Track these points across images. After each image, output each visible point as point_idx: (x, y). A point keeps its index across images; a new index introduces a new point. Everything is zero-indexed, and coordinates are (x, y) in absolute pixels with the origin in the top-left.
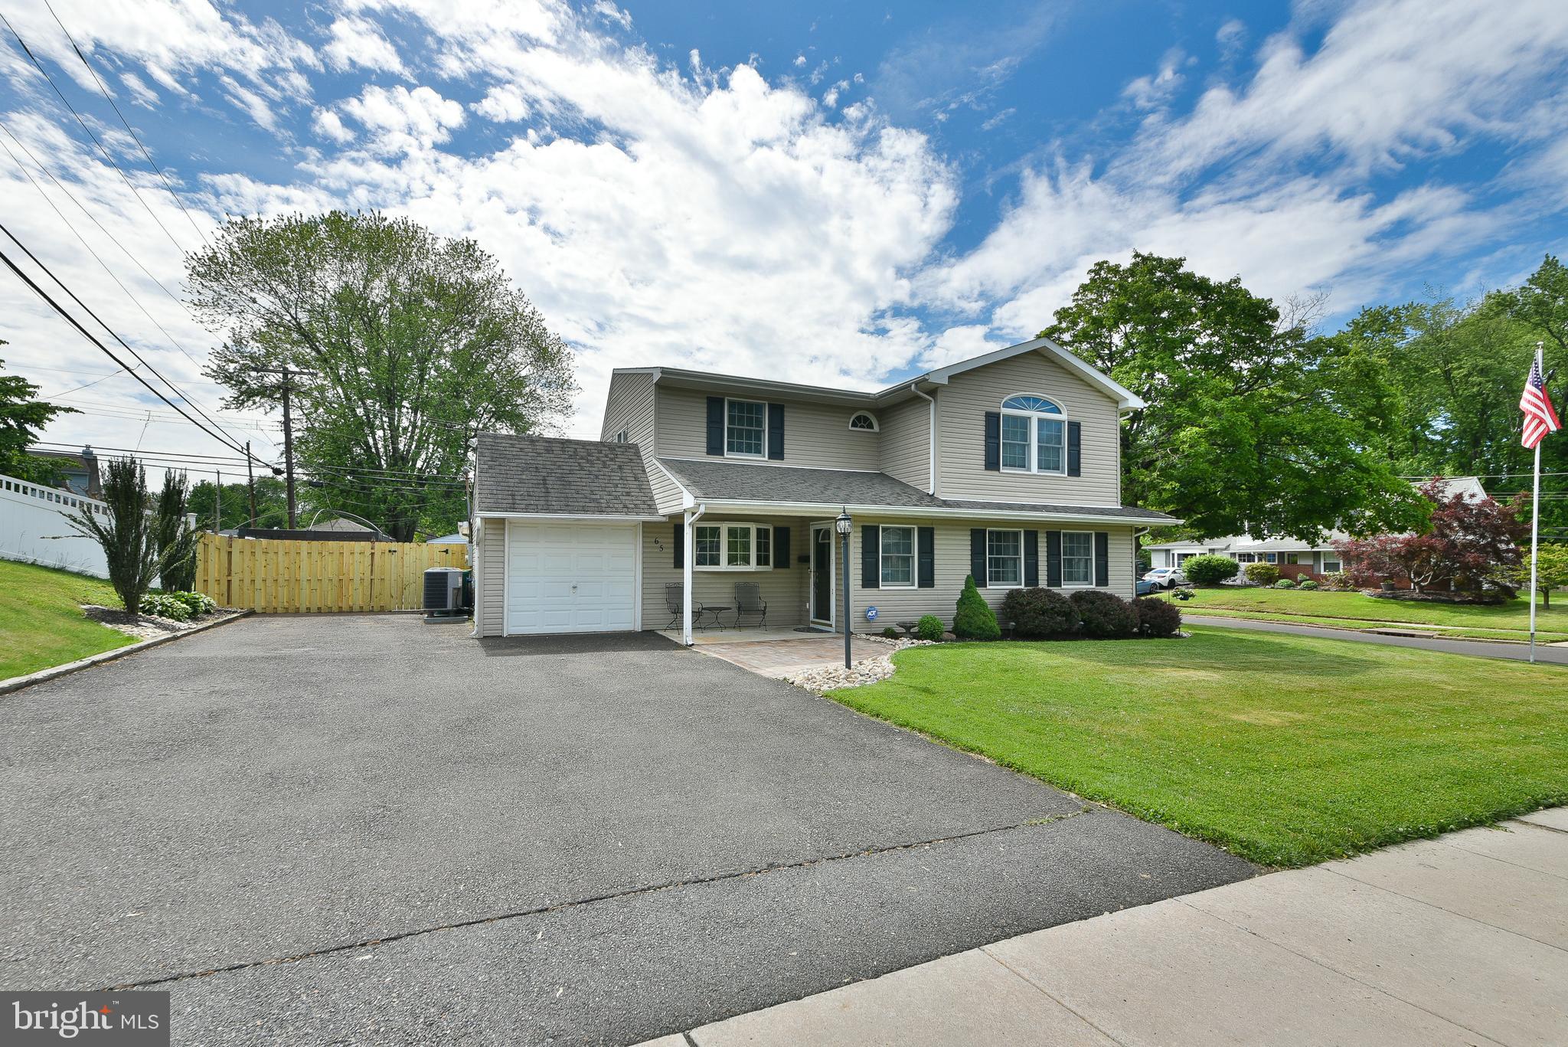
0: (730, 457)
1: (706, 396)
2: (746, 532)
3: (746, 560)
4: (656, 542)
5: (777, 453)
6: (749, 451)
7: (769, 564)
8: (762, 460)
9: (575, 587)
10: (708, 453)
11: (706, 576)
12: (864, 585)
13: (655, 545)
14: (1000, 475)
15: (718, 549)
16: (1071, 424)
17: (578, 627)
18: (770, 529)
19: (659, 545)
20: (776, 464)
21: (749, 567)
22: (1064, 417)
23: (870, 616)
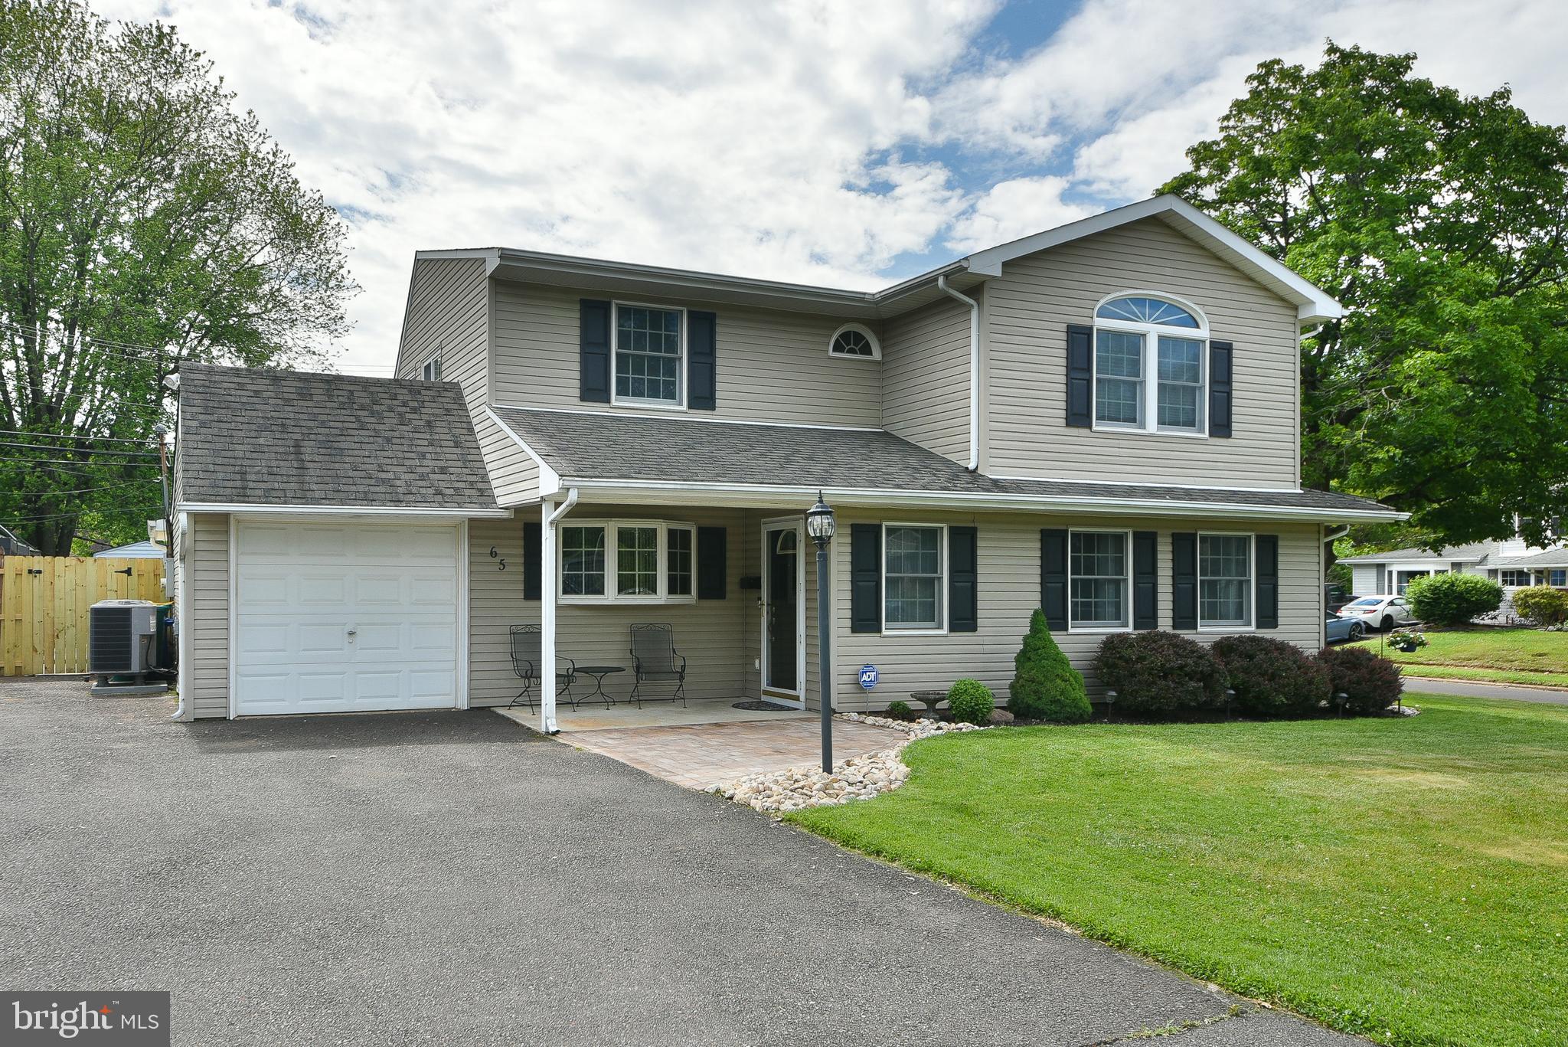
0: (622, 406)
1: (578, 296)
2: (650, 536)
3: (650, 585)
4: (493, 554)
5: (703, 397)
6: (654, 394)
7: (690, 592)
8: (676, 409)
9: (351, 634)
10: (583, 398)
12: (855, 629)
13: (490, 559)
14: (1092, 435)
15: (601, 565)
16: (1215, 346)
17: (358, 701)
18: (690, 531)
19: (497, 559)
20: (701, 416)
21: (653, 596)
22: (1203, 333)
23: (865, 681)
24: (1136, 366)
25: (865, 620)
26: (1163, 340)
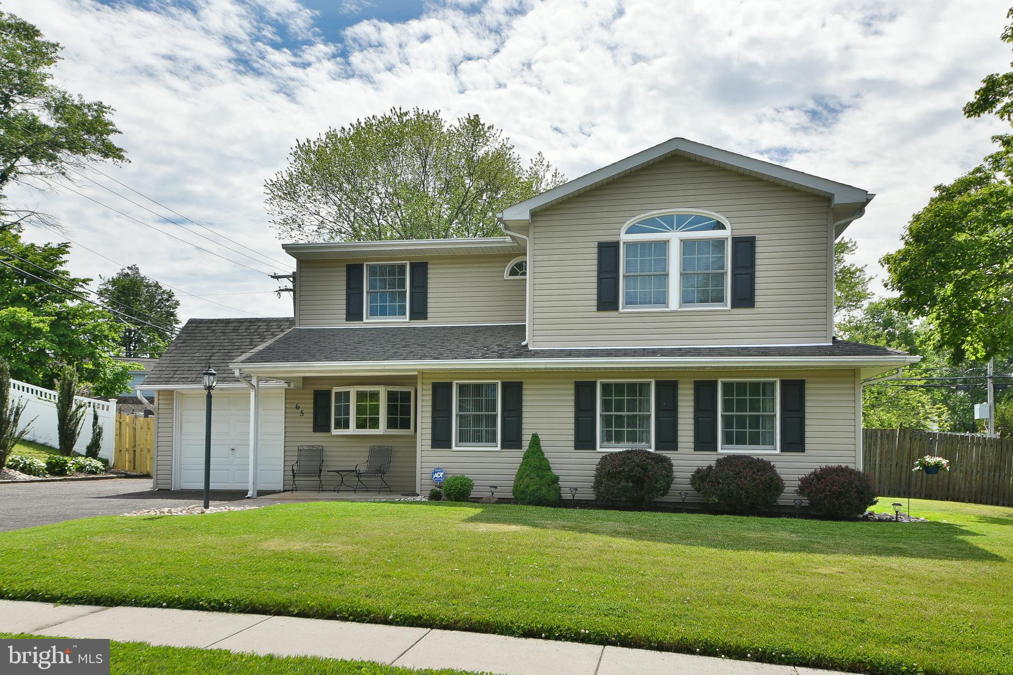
0: (369, 322)
1: (346, 264)
2: (375, 396)
3: (375, 424)
4: (297, 408)
5: (419, 311)
6: (393, 313)
7: (409, 428)
8: (403, 321)
9: (233, 450)
10: (347, 320)
11: (343, 440)
12: (434, 446)
13: (296, 410)
14: (620, 315)
15: (347, 413)
16: (736, 241)
17: (236, 484)
18: (410, 392)
19: (299, 410)
20: (419, 324)
21: (377, 430)
22: (726, 233)
23: (436, 478)
24: (663, 263)
25: (441, 440)
26: (685, 243)
